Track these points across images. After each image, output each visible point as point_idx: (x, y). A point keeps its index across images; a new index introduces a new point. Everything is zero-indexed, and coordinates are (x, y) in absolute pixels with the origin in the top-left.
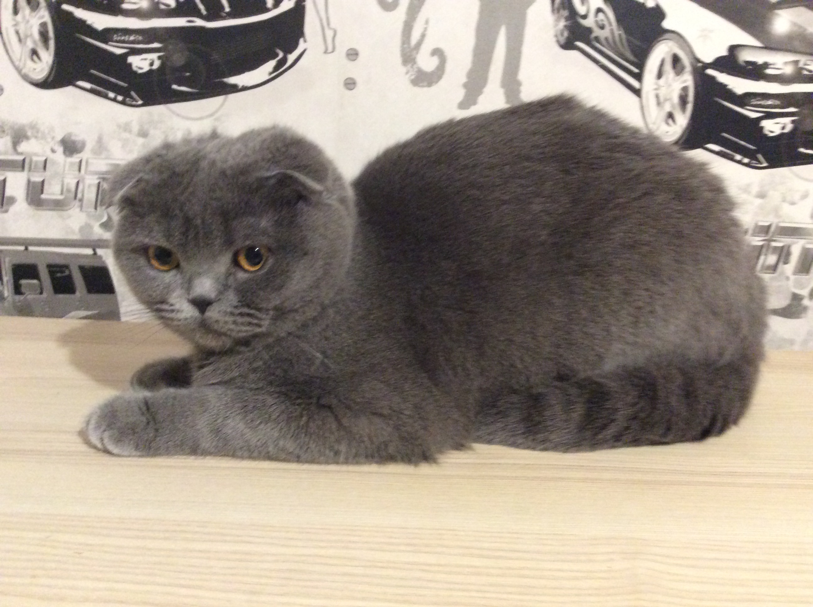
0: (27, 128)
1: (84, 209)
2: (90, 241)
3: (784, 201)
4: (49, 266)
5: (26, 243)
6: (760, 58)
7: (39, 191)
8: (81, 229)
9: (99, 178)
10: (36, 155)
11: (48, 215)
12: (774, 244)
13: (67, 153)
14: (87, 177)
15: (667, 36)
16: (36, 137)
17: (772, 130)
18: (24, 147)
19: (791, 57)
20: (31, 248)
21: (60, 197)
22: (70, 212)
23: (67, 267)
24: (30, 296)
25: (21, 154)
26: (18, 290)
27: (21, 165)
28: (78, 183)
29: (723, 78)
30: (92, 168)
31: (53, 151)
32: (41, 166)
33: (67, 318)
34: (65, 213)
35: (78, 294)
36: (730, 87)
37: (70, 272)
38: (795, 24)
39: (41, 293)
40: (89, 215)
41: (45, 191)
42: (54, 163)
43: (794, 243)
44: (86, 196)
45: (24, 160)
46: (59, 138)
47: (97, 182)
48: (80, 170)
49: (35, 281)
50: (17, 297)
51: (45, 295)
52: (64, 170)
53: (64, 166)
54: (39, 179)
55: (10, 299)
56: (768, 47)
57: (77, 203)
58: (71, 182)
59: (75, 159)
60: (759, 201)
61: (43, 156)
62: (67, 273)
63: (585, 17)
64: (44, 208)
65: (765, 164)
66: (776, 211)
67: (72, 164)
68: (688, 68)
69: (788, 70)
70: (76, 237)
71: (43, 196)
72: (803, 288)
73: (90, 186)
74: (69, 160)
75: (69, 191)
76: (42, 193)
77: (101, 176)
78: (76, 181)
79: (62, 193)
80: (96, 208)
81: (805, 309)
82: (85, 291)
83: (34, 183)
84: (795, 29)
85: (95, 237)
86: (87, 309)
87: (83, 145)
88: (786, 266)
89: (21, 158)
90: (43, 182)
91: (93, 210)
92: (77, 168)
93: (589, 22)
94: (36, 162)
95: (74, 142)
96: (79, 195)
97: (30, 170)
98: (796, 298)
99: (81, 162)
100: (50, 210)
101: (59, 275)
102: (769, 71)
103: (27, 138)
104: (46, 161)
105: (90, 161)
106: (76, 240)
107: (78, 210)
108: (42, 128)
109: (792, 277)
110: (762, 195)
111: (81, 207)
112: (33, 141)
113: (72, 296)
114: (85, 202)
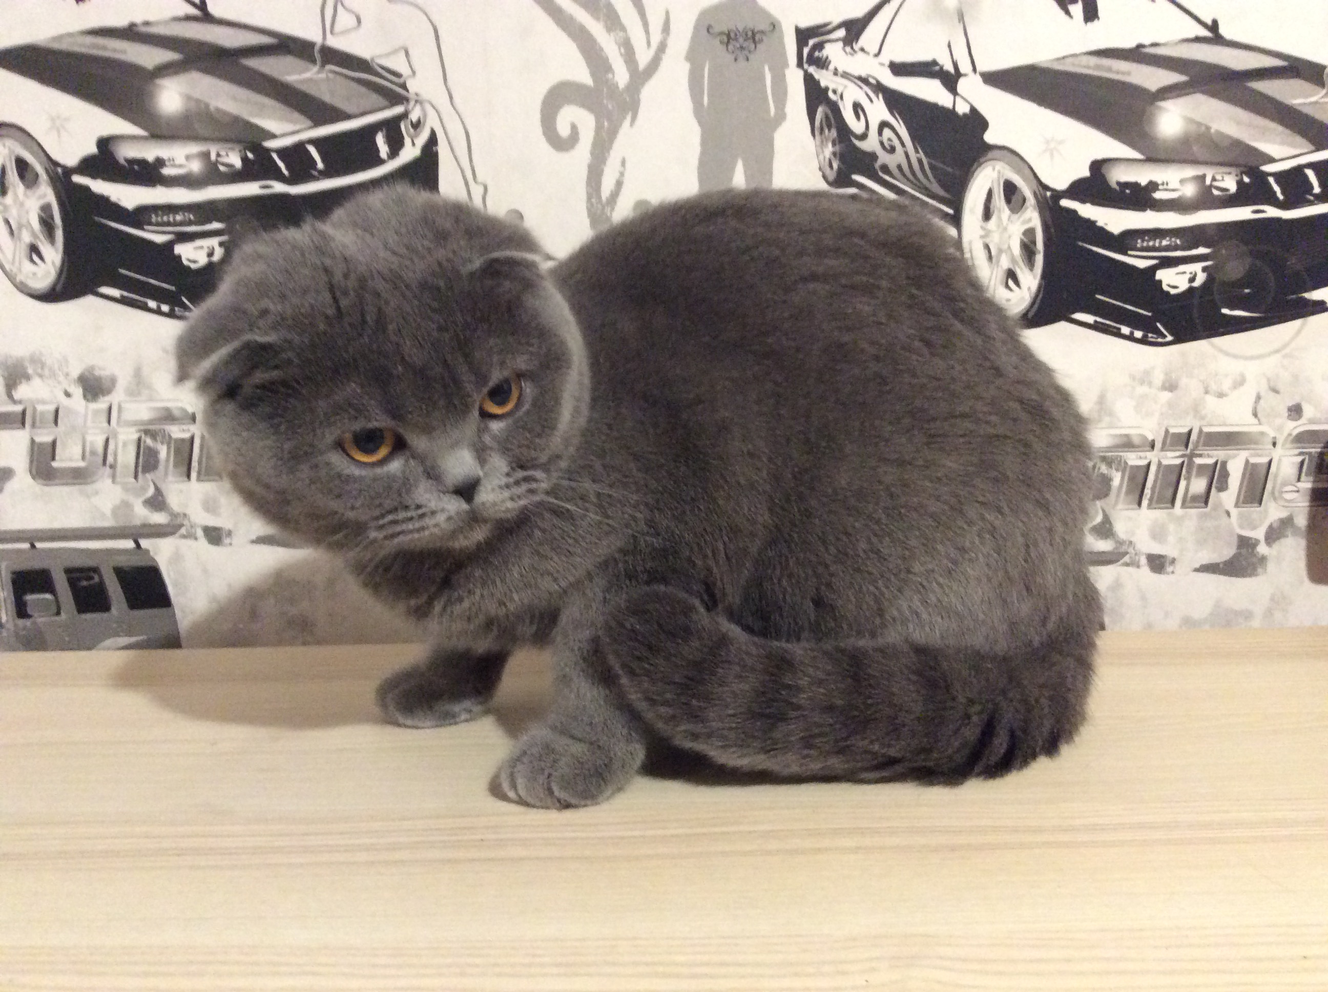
0: (27, 364)
1: (118, 479)
2: (130, 528)
3: (1207, 392)
4: (68, 571)
5: (32, 537)
6: (1142, 176)
7: (50, 455)
8: (115, 511)
9: (140, 431)
10: (44, 402)
11: (61, 492)
12: (1198, 461)
13: (89, 397)
14: (120, 430)
15: (990, 155)
16: (41, 376)
17: (1172, 284)
18: (23, 391)
19: (1190, 172)
20: (39, 545)
21: (82, 464)
22: (98, 486)
23: (95, 570)
24: (41, 619)
25: (20, 402)
26: (21, 611)
27: (20, 420)
28: (107, 441)
29: (1087, 211)
30: (128, 416)
31: (68, 395)
32: (51, 417)
33: (100, 649)
34: (89, 488)
35: (114, 610)
36: (1100, 223)
37: (101, 577)
38: (1190, 121)
39: (58, 613)
40: (126, 489)
41: (57, 458)
42: (69, 411)
43: (1230, 457)
44: (120, 459)
45: (24, 413)
46: (76, 373)
47: (135, 436)
48: (109, 422)
49: (48, 596)
50: (21, 622)
51: (63, 616)
52: (85, 421)
53: (86, 416)
54: (48, 439)
55: (10, 626)
56: (1151, 159)
57: (108, 470)
58: (98, 441)
59: (101, 404)
60: (1166, 396)
61: (51, 403)
62: (97, 579)
63: (864, 137)
64: (57, 481)
65: (1170, 338)
66: (1196, 409)
67: (96, 412)
68: (1031, 200)
69: (1189, 191)
70: (108, 523)
71: (55, 464)
72: (1254, 528)
73: (125, 444)
74: (93, 406)
75: (93, 453)
76: (53, 459)
77: (142, 428)
78: (104, 437)
79: (83, 458)
80: (136, 477)
81: (1263, 559)
82: (124, 605)
83: (41, 444)
84: (1193, 128)
85: (137, 522)
86: (129, 634)
87: (113, 381)
88: (1223, 495)
89: (18, 408)
90: (54, 444)
91: (133, 480)
92: (104, 418)
93: (871, 144)
94: (42, 413)
95: (98, 379)
96: (110, 459)
97: (33, 425)
98: (1245, 544)
99: (110, 409)
100: (63, 484)
101: (85, 583)
102: (1158, 195)
103: (28, 378)
104: (57, 411)
105: (123, 405)
106: (109, 529)
107: (109, 481)
108: (49, 362)
109: (1234, 512)
110: (1170, 386)
111: (114, 477)
112: (36, 382)
113: (105, 615)
114: (119, 469)
